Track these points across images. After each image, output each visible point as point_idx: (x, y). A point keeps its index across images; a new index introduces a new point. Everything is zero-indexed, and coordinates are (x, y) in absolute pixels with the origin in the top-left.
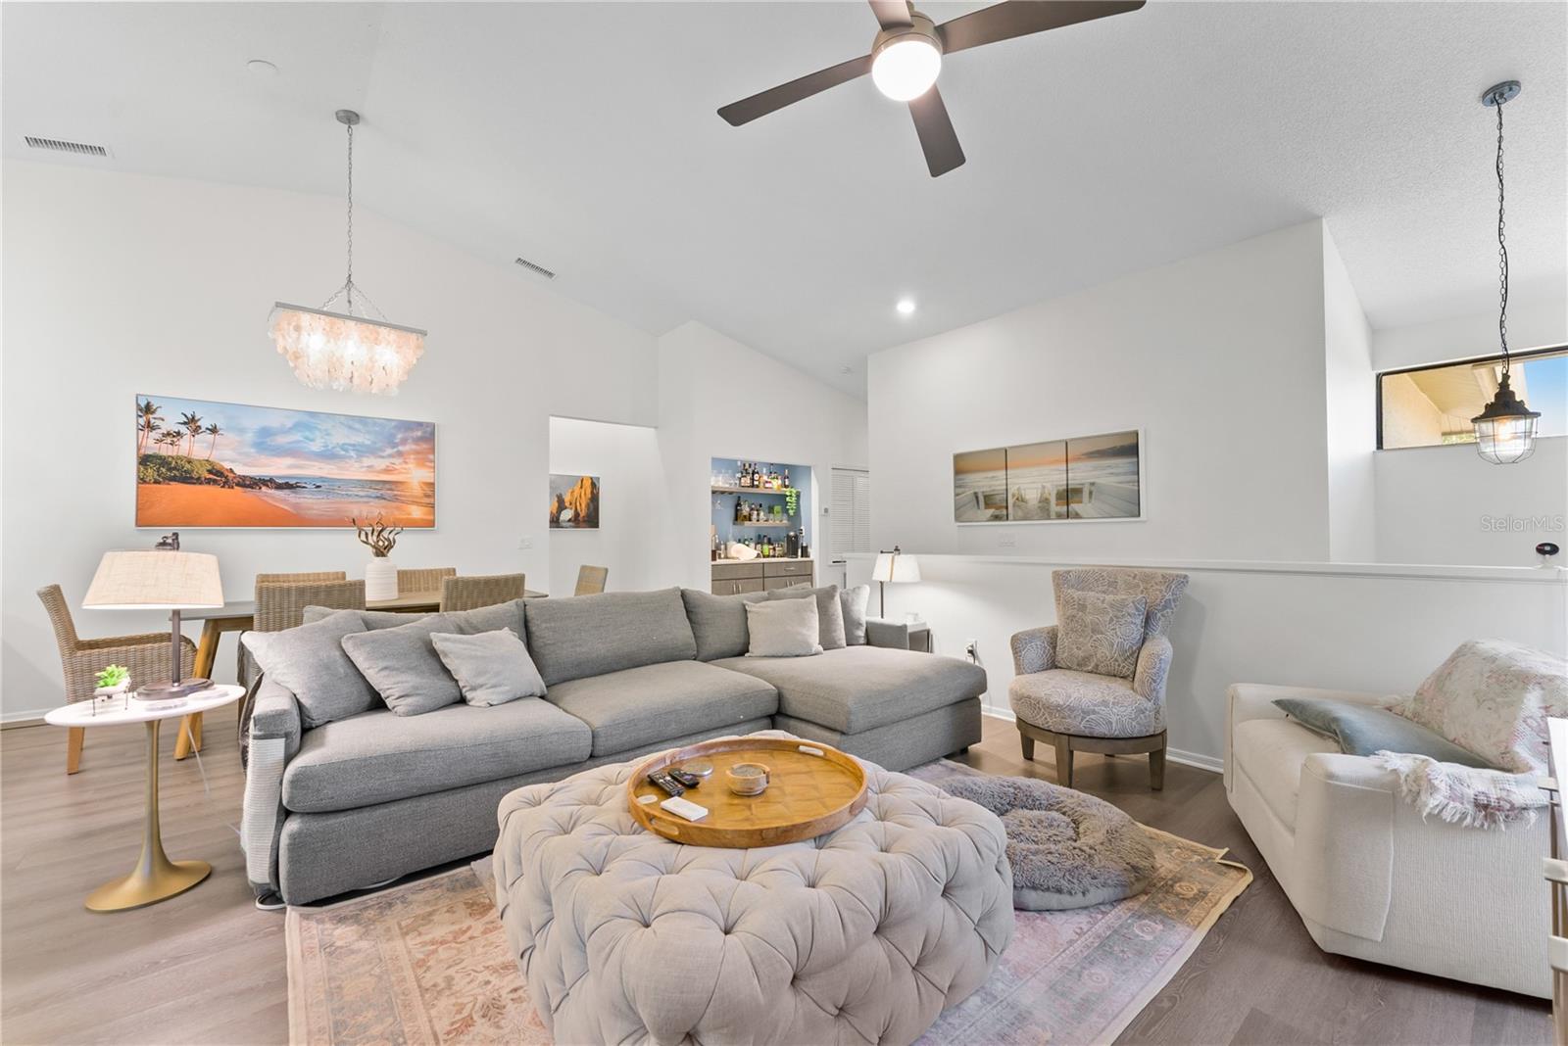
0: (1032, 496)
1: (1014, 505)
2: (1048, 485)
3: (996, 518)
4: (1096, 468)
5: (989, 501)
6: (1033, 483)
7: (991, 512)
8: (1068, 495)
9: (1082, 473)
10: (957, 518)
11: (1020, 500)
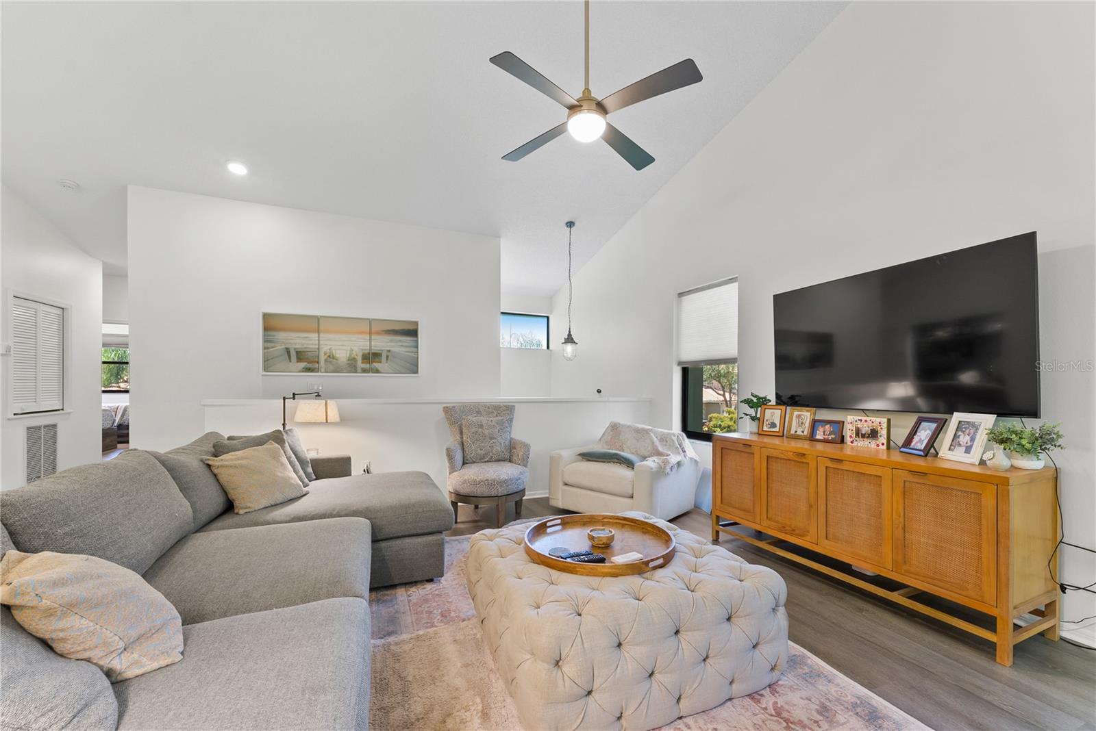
0: (342, 355)
1: (326, 361)
2: (356, 349)
3: (308, 370)
4: (391, 341)
5: (301, 356)
6: (344, 346)
7: (303, 365)
8: (372, 357)
9: (382, 343)
10: (266, 369)
11: (331, 357)
